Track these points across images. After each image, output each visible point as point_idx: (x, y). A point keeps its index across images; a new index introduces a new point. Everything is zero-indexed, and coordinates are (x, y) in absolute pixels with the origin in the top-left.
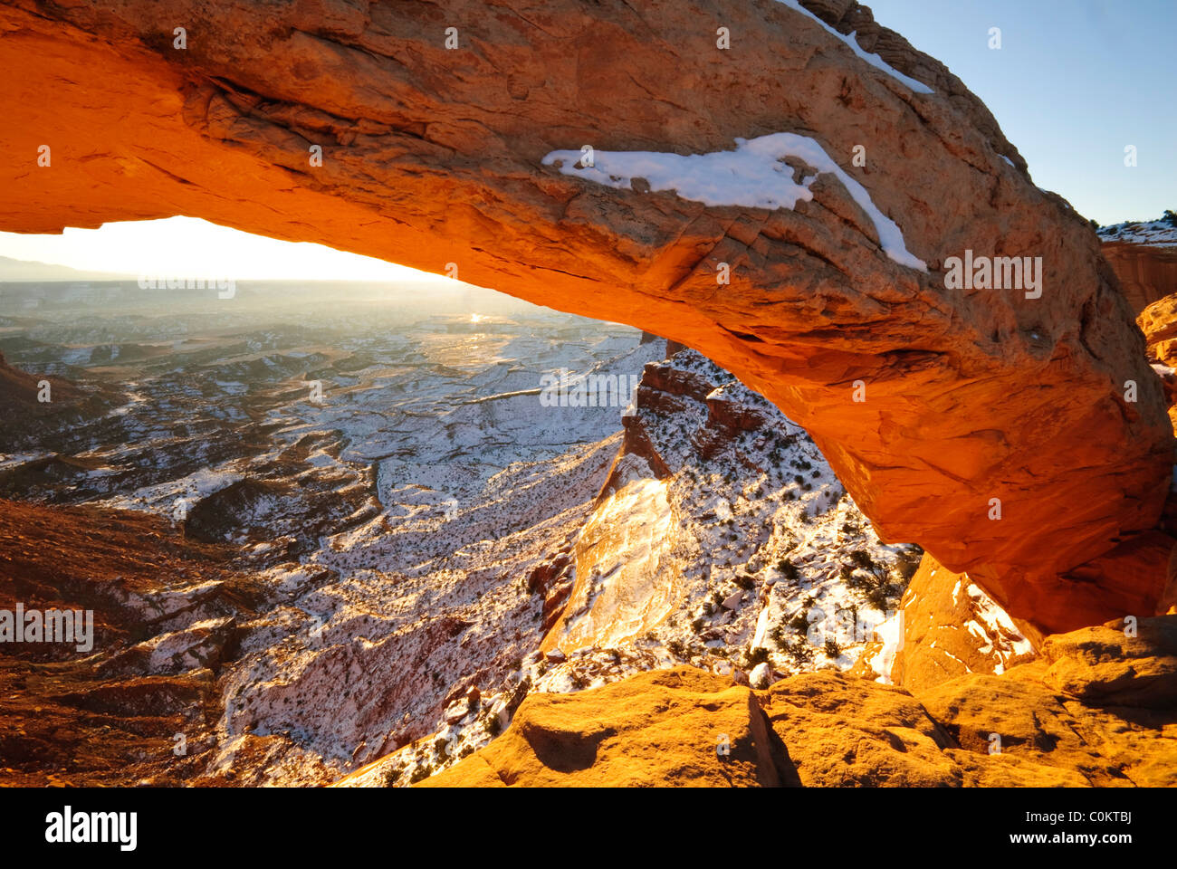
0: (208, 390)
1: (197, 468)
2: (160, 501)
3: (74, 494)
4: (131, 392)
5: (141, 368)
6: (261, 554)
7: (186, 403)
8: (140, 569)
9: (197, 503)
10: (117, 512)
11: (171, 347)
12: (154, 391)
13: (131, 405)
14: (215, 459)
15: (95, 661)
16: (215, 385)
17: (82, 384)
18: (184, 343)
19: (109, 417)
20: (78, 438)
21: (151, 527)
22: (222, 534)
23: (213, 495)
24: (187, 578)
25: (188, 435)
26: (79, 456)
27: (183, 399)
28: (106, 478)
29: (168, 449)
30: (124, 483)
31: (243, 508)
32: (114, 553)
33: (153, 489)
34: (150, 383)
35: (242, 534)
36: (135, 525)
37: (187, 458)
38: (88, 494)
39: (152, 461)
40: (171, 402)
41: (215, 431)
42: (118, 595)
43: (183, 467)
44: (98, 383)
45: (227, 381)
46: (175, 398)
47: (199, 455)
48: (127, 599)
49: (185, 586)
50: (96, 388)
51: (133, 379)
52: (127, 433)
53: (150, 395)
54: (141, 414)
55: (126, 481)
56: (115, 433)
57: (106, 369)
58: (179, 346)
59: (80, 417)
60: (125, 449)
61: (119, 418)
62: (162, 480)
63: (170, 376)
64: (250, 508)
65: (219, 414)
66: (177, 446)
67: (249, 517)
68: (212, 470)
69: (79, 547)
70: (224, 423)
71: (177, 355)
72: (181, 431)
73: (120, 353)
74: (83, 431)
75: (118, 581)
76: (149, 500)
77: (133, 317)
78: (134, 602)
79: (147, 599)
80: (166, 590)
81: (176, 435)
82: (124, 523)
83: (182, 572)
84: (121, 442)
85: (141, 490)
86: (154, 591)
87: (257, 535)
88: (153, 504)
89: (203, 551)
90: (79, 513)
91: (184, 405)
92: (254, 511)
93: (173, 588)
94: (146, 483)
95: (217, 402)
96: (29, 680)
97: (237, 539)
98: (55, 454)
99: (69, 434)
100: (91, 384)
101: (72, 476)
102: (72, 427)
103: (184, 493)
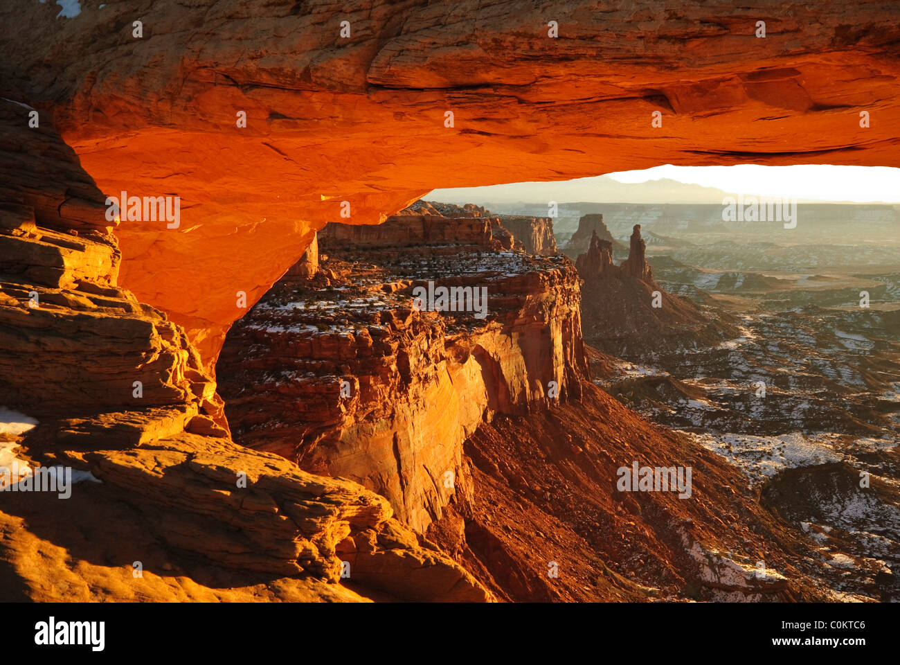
0: (824, 339)
1: (789, 430)
2: (743, 454)
3: (673, 419)
4: (744, 326)
5: (759, 301)
6: (840, 568)
7: (795, 350)
8: (709, 521)
9: (781, 472)
10: (704, 451)
11: (795, 281)
12: (766, 329)
13: (741, 340)
14: (812, 425)
15: (651, 594)
16: (833, 335)
17: (705, 310)
18: (810, 278)
19: (719, 348)
20: (688, 363)
21: (729, 479)
22: (798, 520)
23: (799, 468)
24: (750, 553)
25: (788, 388)
26: (685, 381)
27: (793, 344)
28: (702, 411)
30: (715, 422)
31: (831, 499)
33: (741, 438)
34: (765, 319)
35: (822, 531)
36: (715, 470)
37: (780, 415)
38: (684, 423)
39: (746, 406)
40: (780, 346)
41: (818, 391)
42: (684, 538)
43: (774, 424)
44: (719, 312)
45: (848, 332)
46: (785, 342)
47: (795, 415)
48: (691, 546)
49: (746, 562)
50: (715, 316)
51: (749, 313)
52: (732, 369)
53: (760, 333)
54: (747, 352)
55: (718, 421)
56: (719, 367)
57: (727, 298)
58: (803, 282)
59: (695, 343)
60: (725, 386)
61: (727, 351)
62: (751, 431)
63: (786, 315)
64: (838, 501)
65: (829, 371)
66: (774, 397)
67: (835, 514)
68: (805, 437)
70: (832, 384)
71: (799, 292)
72: (782, 381)
73: (744, 282)
74: (694, 358)
75: (688, 523)
76: (734, 449)
77: (766, 245)
78: (696, 552)
79: (708, 556)
80: (727, 555)
81: (776, 384)
82: (707, 464)
83: (747, 544)
84: (723, 378)
85: (729, 435)
86: (715, 551)
87: (840, 542)
88: (737, 455)
89: (773, 530)
90: (672, 439)
91: (793, 352)
92: (844, 508)
93: (734, 558)
94: (735, 430)
95: (831, 356)
96: (600, 580)
97: (814, 535)
98: (667, 374)
99: (682, 358)
100: (712, 311)
101: (675, 400)
102: (687, 351)
103: (770, 454)
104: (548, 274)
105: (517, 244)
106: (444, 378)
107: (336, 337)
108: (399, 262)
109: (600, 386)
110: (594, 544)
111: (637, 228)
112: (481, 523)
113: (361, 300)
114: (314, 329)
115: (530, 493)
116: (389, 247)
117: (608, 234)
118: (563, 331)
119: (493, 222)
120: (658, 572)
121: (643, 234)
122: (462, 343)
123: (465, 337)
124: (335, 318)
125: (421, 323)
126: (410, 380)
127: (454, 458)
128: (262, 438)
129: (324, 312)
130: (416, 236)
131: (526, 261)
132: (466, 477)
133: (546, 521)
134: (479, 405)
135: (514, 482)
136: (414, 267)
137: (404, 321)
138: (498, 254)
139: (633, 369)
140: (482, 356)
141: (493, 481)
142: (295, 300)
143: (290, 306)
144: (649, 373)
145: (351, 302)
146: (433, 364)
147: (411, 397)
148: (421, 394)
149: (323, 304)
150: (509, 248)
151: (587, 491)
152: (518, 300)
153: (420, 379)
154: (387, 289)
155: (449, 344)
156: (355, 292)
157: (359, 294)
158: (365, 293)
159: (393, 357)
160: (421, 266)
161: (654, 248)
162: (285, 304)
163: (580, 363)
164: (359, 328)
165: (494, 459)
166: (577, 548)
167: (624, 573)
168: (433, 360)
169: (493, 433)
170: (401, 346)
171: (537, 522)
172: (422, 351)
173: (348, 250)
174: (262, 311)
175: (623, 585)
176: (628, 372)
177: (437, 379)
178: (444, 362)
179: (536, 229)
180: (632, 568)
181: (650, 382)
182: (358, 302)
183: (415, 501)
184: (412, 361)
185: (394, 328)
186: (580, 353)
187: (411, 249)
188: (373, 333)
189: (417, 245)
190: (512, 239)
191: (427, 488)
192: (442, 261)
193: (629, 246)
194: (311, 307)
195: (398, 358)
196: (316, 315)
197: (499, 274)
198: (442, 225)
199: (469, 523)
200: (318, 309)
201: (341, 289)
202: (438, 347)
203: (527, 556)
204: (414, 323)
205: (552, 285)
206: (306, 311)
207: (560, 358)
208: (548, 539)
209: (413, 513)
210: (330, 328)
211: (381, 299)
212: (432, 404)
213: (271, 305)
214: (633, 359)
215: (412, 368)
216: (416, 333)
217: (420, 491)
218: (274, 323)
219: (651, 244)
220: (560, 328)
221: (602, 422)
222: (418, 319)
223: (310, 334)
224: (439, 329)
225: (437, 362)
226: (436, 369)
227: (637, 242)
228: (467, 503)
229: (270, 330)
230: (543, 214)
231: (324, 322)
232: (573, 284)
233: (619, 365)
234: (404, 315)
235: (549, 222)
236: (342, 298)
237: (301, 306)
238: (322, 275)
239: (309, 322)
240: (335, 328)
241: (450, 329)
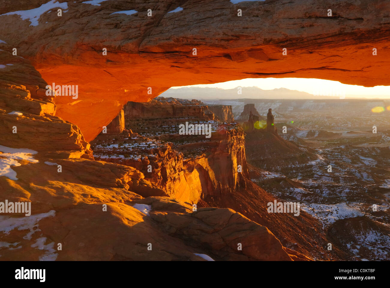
0: (355, 160)
1: (340, 201)
2: (320, 213)
3: (288, 197)
4: (319, 154)
5: (326, 143)
7: (342, 165)
8: (305, 244)
9: (337, 221)
11: (341, 134)
12: (329, 156)
13: (317, 161)
14: (351, 199)
16: (359, 158)
17: (301, 147)
18: (348, 133)
19: (308, 164)
20: (294, 171)
21: (314, 225)
22: (345, 243)
23: (345, 219)
25: (339, 182)
26: (293, 180)
27: (341, 162)
28: (301, 193)
29: (329, 187)
30: (307, 198)
31: (360, 233)
32: (296, 231)
33: (319, 206)
34: (328, 151)
35: (356, 248)
36: (307, 221)
37: (336, 195)
38: (293, 199)
39: (321, 191)
40: (335, 163)
41: (353, 184)
43: (333, 199)
44: (307, 148)
45: (365, 157)
46: (338, 161)
47: (343, 195)
50: (305, 150)
51: (321, 148)
52: (314, 174)
53: (326, 157)
54: (321, 166)
55: (308, 198)
56: (308, 173)
57: (311, 141)
58: (345, 134)
59: (297, 162)
60: (311, 182)
61: (311, 166)
62: (323, 202)
63: (338, 149)
64: (363, 234)
65: (357, 174)
66: (333, 187)
67: (362, 240)
68: (348, 205)
69: (284, 222)
70: (359, 180)
71: (343, 139)
72: (336, 179)
73: (319, 135)
74: (297, 169)
76: (316, 211)
77: (328, 118)
81: (334, 181)
82: (303, 218)
83: (322, 255)
84: (310, 178)
85: (313, 204)
87: (364, 253)
88: (317, 213)
91: (341, 166)
92: (366, 237)
94: (316, 202)
95: (358, 168)
97: (353, 250)
98: (285, 177)
99: (291, 169)
100: (304, 147)
101: (289, 188)
102: (293, 166)
103: (332, 213)
104: (230, 131)
105: (216, 118)
106: (183, 179)
107: (132, 160)
108: (162, 126)
109: (254, 182)
111: (270, 110)
113: (144, 143)
114: (122, 156)
116: (157, 119)
117: (257, 113)
118: (237, 157)
119: (205, 107)
122: (191, 163)
123: (192, 160)
124: (132, 151)
125: (172, 154)
126: (167, 180)
129: (127, 149)
130: (170, 114)
131: (220, 125)
134: (199, 191)
136: (169, 128)
137: (164, 153)
139: (269, 174)
140: (200, 169)
142: (114, 143)
143: (111, 146)
144: (276, 176)
145: (140, 144)
147: (167, 188)
148: (172, 186)
149: (127, 145)
150: (212, 119)
152: (216, 143)
153: (171, 179)
154: (157, 138)
155: (185, 163)
156: (141, 139)
157: (143, 141)
158: (146, 140)
159: (159, 169)
160: (172, 128)
161: (278, 119)
162: (109, 145)
163: (245, 171)
164: (143, 156)
168: (177, 171)
169: (205, 204)
170: (163, 164)
172: (172, 166)
173: (138, 120)
174: (98, 149)
176: (267, 176)
177: (179, 179)
178: (182, 172)
179: (225, 110)
181: (277, 180)
182: (143, 144)
184: (168, 171)
185: (159, 156)
186: (245, 167)
187: (167, 120)
188: (150, 158)
189: (170, 118)
190: (214, 115)
194: (121, 147)
195: (161, 170)
196: (123, 150)
198: (181, 109)
200: (125, 147)
201: (135, 138)
202: (180, 165)
204: (169, 154)
205: (232, 136)
206: (119, 149)
207: (236, 169)
210: (130, 156)
211: (153, 143)
212: (177, 191)
213: (103, 146)
214: (269, 169)
215: (168, 174)
216: (170, 158)
218: (104, 154)
219: (276, 117)
220: (236, 156)
221: (256, 198)
222: (171, 152)
223: (121, 159)
224: (180, 157)
225: (179, 171)
226: (179, 175)
229: (102, 157)
230: (228, 104)
231: (127, 153)
232: (241, 136)
233: (263, 173)
234: (164, 150)
235: (230, 107)
236: (136, 142)
237: (116, 146)
238: (126, 132)
239: (120, 153)
240: (132, 156)
241: (185, 156)
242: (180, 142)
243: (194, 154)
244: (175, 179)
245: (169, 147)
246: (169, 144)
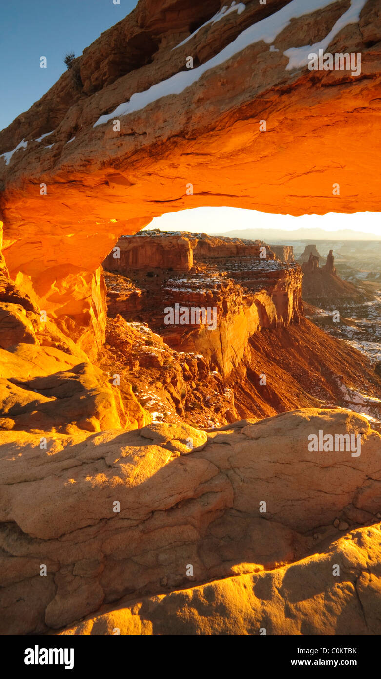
2: (369, 350)
3: (339, 334)
4: (377, 296)
8: (350, 376)
10: (351, 348)
13: (375, 302)
15: (322, 403)
17: (359, 288)
19: (363, 305)
20: (349, 311)
21: (361, 360)
24: (367, 391)
26: (347, 319)
28: (352, 331)
32: (343, 364)
33: (369, 344)
36: (356, 356)
38: (344, 336)
39: (373, 331)
42: (339, 382)
44: (365, 289)
48: (341, 386)
49: (365, 394)
50: (363, 291)
52: (368, 314)
54: (377, 307)
55: (359, 336)
56: (363, 313)
57: (370, 283)
59: (353, 302)
60: (364, 322)
61: (367, 307)
62: (374, 341)
69: (333, 356)
74: (351, 309)
75: (341, 377)
76: (365, 348)
78: (343, 389)
79: (348, 390)
80: (356, 391)
82: (352, 354)
83: (366, 387)
84: (364, 318)
85: (364, 342)
86: (352, 389)
88: (366, 351)
90: (338, 342)
93: (360, 392)
94: (367, 340)
96: (301, 396)
98: (338, 315)
99: (346, 308)
100: (362, 288)
101: (341, 326)
102: (348, 306)
104: (288, 271)
105: (277, 258)
106: (242, 312)
107: (198, 294)
108: (225, 264)
109: (308, 319)
110: (299, 382)
111: (331, 251)
112: (253, 370)
113: (209, 279)
114: (190, 290)
115: (274, 360)
116: (222, 258)
117: (318, 254)
118: (293, 295)
120: (326, 395)
121: (334, 254)
122: (250, 298)
123: (251, 296)
124: (199, 286)
125: (233, 289)
126: (228, 312)
127: (244, 344)
128: (169, 331)
129: (194, 284)
130: (233, 253)
131: (279, 265)
132: (248, 352)
133: (280, 371)
134: (256, 323)
135: (268, 355)
137: (226, 288)
138: (268, 261)
139: (323, 312)
141: (259, 354)
142: (183, 278)
143: (181, 281)
145: (205, 280)
146: (237, 306)
147: (227, 319)
148: (231, 318)
149: (194, 280)
150: (272, 259)
151: (299, 361)
152: (275, 281)
153: (232, 312)
154: (220, 275)
155: (244, 298)
156: (207, 276)
157: (208, 277)
158: (211, 276)
159: (221, 302)
160: (235, 266)
161: (339, 260)
162: (179, 280)
163: (300, 308)
164: (208, 291)
165: (261, 345)
166: (292, 382)
167: (311, 394)
168: (237, 304)
169: (261, 335)
170: (224, 298)
171: (276, 371)
172: (233, 300)
173: (205, 258)
174: (170, 282)
175: (310, 399)
176: (321, 314)
177: (239, 312)
178: (242, 305)
179: (286, 251)
180: (314, 392)
182: (208, 280)
183: (227, 359)
184: (229, 304)
185: (222, 291)
186: (300, 304)
187: (230, 259)
188: (214, 293)
189: (234, 257)
190: (275, 255)
191: (232, 355)
192: (243, 264)
193: (327, 259)
194: (189, 281)
195: (223, 303)
196: (191, 285)
197: (267, 270)
198: (244, 249)
199: (248, 369)
200: (192, 282)
201: (201, 274)
202: (240, 299)
203: (271, 384)
204: (230, 289)
205: (290, 275)
206: (187, 283)
207: (291, 306)
208: (280, 378)
209: (226, 364)
210: (196, 290)
211: (217, 279)
212: (236, 322)
213: (174, 280)
214: (324, 308)
215: (228, 307)
216: (231, 293)
217: (229, 356)
218: (175, 287)
219: (337, 258)
220: (292, 293)
221: (307, 333)
222: (232, 287)
223: (188, 292)
224: (240, 292)
225: (239, 305)
226: (238, 308)
227: (331, 258)
228: (248, 362)
229: (173, 290)
230: (288, 245)
231: (194, 288)
232: (299, 275)
233: (317, 310)
234: (226, 285)
235: (291, 248)
236: (201, 278)
237: (185, 281)
238: (194, 269)
239: (189, 287)
240: (198, 290)
241: (245, 292)
242: (241, 279)
243: (253, 290)
244: (234, 312)
245: (231, 283)
246: (231, 281)
